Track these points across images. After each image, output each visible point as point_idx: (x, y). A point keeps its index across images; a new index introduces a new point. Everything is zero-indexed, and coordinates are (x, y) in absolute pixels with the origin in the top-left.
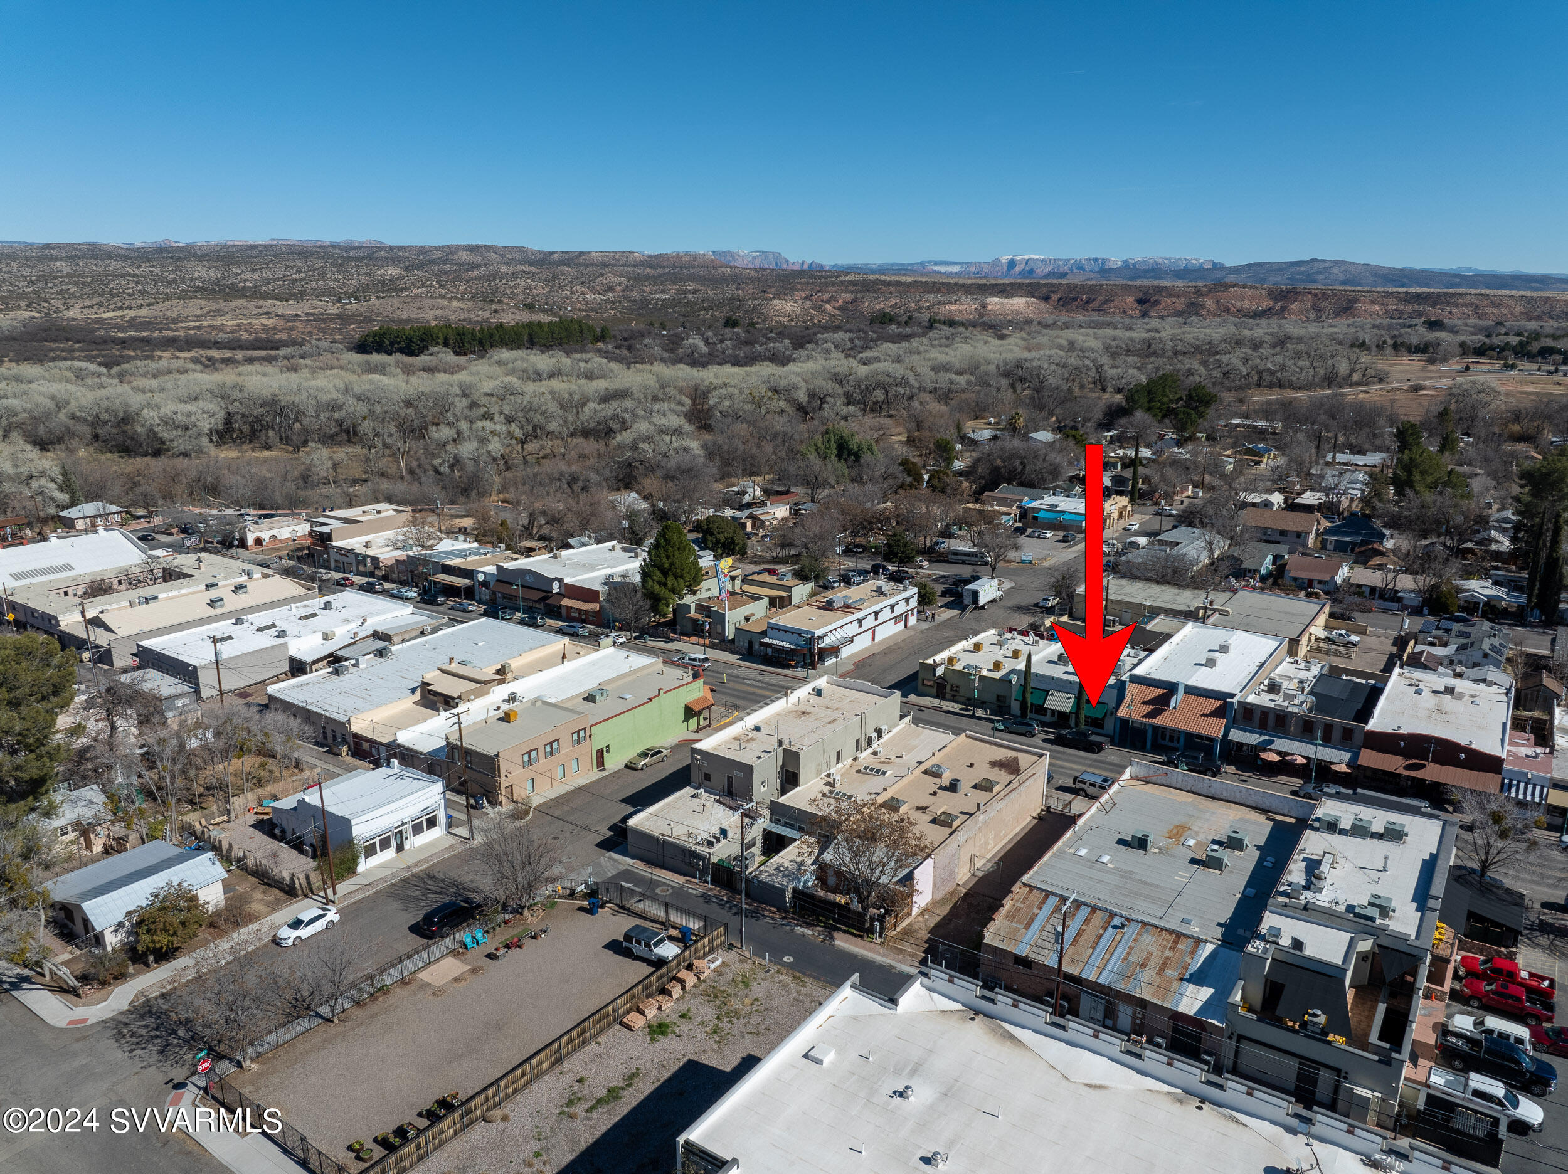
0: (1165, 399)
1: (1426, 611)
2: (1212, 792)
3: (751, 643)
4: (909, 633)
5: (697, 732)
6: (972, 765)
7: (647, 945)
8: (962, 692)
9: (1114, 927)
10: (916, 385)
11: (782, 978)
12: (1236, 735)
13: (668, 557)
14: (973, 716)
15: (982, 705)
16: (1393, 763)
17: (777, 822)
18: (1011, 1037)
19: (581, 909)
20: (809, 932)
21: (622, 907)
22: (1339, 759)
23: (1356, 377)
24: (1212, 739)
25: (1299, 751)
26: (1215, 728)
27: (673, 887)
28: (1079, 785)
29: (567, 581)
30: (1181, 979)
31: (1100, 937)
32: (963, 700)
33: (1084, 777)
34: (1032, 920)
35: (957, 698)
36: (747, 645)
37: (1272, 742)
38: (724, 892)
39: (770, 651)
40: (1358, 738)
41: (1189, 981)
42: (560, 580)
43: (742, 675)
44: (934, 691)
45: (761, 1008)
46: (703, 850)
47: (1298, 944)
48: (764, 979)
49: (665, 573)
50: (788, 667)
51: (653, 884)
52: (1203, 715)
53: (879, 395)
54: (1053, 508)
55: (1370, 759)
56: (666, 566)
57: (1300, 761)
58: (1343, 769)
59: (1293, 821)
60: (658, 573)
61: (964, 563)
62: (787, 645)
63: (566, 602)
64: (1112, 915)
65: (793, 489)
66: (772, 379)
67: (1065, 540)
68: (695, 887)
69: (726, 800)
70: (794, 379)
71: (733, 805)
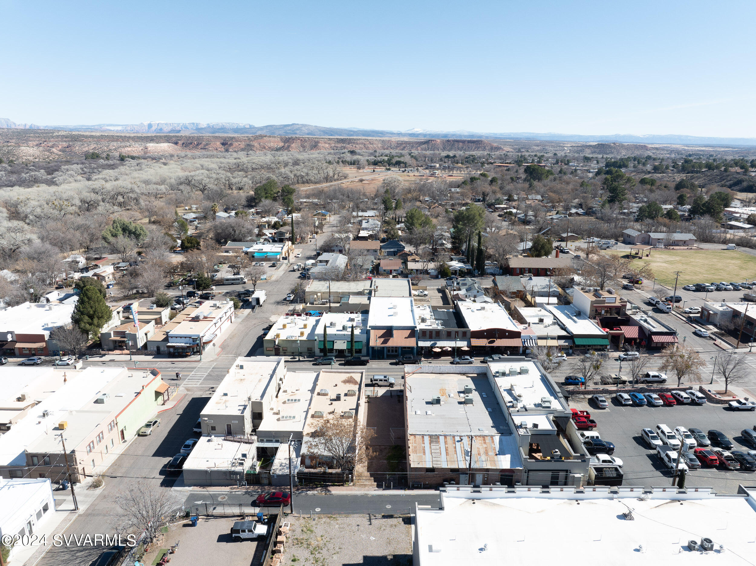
0: (272, 193)
1: (440, 276)
2: (441, 371)
3: (158, 348)
4: (234, 326)
5: (163, 404)
6: (336, 385)
7: (250, 531)
8: (289, 350)
9: (458, 441)
10: (139, 192)
11: (324, 520)
12: (421, 344)
13: (91, 307)
14: (299, 361)
15: (300, 354)
16: (483, 342)
17: (262, 441)
18: (494, 504)
19: (185, 525)
20: (316, 492)
21: (208, 516)
22: (463, 345)
23: (336, 177)
24: (412, 348)
25: (448, 345)
26: (411, 343)
27: (226, 495)
28: (374, 382)
29: (17, 332)
30: (496, 455)
31: (455, 448)
32: (291, 354)
33: (376, 377)
34: (424, 450)
35: (287, 353)
36: (156, 349)
37: (436, 343)
38: (256, 487)
39: (172, 350)
40: (469, 335)
41: (499, 454)
42: (11, 333)
43: (163, 366)
44: (274, 352)
45: (328, 539)
46: (239, 469)
47: (535, 426)
48: (316, 524)
49: (91, 317)
50: (186, 356)
51: (213, 497)
52: (406, 338)
53: (120, 199)
54: (260, 251)
55: (476, 342)
56: (92, 312)
57: (450, 349)
58: (466, 349)
59: (476, 375)
60: (87, 318)
61: (232, 284)
62: (183, 344)
63: (18, 345)
64: (454, 437)
65: (103, 256)
66: (57, 193)
67: (273, 266)
68: (239, 491)
69: (229, 438)
70: (71, 193)
71: (235, 439)
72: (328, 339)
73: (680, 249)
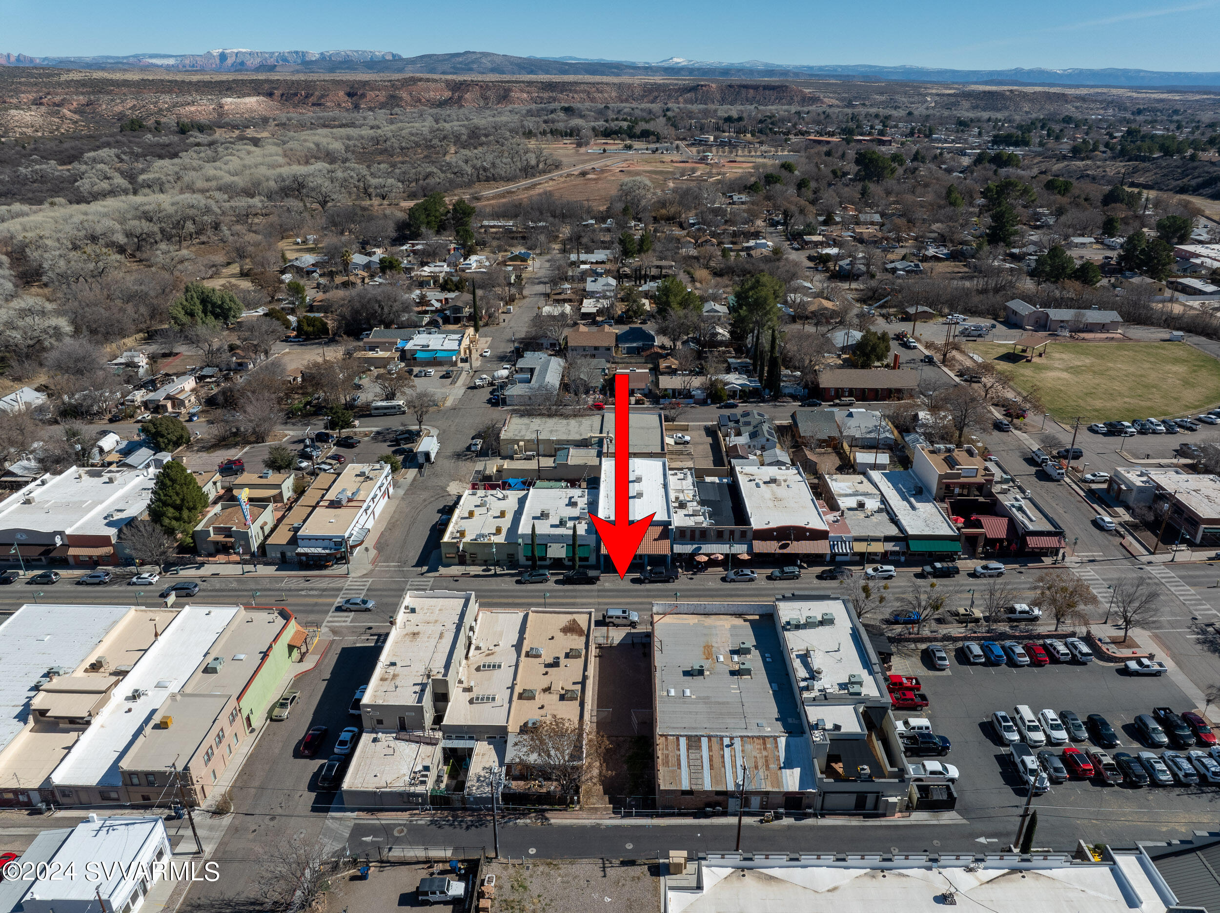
1: (709, 401)
2: (707, 611)
3: (283, 554)
4: (395, 503)
5: (301, 661)
6: (553, 638)
7: (443, 892)
8: (479, 557)
9: (727, 746)
10: (218, 211)
11: (541, 868)
12: (678, 549)
13: (177, 494)
14: (495, 575)
15: (497, 564)
16: (771, 547)
17: (449, 738)
18: (771, 878)
19: (353, 878)
20: (528, 821)
21: (382, 862)
22: (740, 550)
23: (541, 166)
24: (665, 556)
25: (718, 550)
26: (663, 548)
27: (404, 825)
28: (607, 620)
29: (68, 532)
30: (781, 768)
31: (723, 756)
32: (482, 563)
33: (610, 613)
34: (679, 760)
35: (474, 562)
36: (279, 555)
37: (700, 548)
38: (446, 813)
39: (304, 558)
40: (750, 535)
41: (784, 768)
42: (61, 533)
43: (293, 586)
44: (456, 560)
45: (547, 901)
46: (420, 789)
47: (837, 727)
48: (531, 876)
49: (179, 508)
50: (325, 567)
51: (387, 830)
52: (655, 540)
53: (190, 227)
54: (425, 348)
55: (760, 547)
56: (178, 502)
57: (721, 557)
58: (746, 557)
59: (757, 617)
60: (171, 510)
61: (385, 415)
62: (320, 550)
64: (721, 738)
66: (85, 224)
67: (446, 376)
68: (423, 819)
69: (403, 735)
70: (108, 223)
71: (412, 738)
72: (537, 541)
73: (1094, 340)
